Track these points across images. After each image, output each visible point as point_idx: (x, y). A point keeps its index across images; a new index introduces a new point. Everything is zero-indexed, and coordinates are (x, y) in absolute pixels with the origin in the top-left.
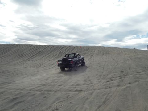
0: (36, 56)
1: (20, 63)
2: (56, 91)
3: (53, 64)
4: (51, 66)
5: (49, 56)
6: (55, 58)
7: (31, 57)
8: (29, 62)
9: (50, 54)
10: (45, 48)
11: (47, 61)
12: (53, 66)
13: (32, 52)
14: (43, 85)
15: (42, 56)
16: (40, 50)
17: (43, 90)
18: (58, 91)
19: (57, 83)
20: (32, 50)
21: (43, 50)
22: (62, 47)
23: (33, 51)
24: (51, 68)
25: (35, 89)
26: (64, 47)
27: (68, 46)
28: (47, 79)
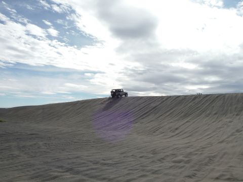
0: (148, 115)
1: (123, 127)
3: (177, 129)
4: (173, 132)
5: (170, 114)
6: (181, 117)
7: (141, 116)
8: (136, 125)
9: (172, 111)
10: (164, 101)
11: (166, 123)
12: (177, 132)
13: (142, 108)
15: (158, 115)
16: (155, 105)
19: (183, 169)
21: (160, 104)
22: (193, 97)
23: (144, 107)
24: (173, 136)
28: (163, 159)
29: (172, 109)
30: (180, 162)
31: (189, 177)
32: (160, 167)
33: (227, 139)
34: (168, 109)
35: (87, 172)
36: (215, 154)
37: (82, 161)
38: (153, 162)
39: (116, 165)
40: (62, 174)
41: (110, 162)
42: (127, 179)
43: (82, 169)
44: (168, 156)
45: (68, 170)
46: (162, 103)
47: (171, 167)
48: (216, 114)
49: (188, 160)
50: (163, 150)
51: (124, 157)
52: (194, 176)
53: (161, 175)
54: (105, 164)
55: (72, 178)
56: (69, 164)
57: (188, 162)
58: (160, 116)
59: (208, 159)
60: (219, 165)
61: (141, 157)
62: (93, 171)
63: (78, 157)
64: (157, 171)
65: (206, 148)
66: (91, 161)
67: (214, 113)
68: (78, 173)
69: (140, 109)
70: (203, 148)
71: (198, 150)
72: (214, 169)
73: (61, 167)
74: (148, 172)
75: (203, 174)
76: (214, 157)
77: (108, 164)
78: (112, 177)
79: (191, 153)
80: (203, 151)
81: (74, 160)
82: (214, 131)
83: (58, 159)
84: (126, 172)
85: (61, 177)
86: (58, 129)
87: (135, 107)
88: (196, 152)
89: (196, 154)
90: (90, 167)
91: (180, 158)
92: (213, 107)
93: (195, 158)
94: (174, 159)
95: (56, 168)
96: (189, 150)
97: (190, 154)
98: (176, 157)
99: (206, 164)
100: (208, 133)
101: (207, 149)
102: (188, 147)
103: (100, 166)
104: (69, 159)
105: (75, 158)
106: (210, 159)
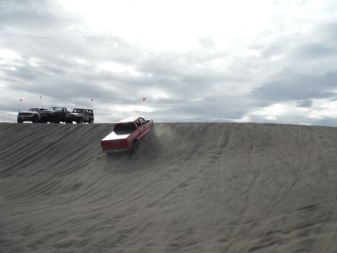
8: (8, 180)
10: (70, 134)
16: (51, 141)
20: (27, 141)
21: (61, 139)
23: (29, 144)
28: (39, 242)
29: (83, 148)
30: (68, 245)
33: (162, 200)
34: (76, 149)
36: (134, 225)
44: (51, 236)
46: (65, 136)
49: (84, 241)
50: (46, 225)
57: (83, 244)
58: (60, 161)
59: (119, 234)
60: (134, 244)
65: (123, 216)
69: (20, 149)
70: (116, 217)
71: (108, 221)
76: (130, 231)
79: (95, 227)
80: (116, 221)
87: (10, 145)
88: (105, 226)
89: (103, 228)
91: (73, 237)
93: (98, 235)
94: (59, 242)
96: (92, 223)
97: (93, 229)
98: (65, 237)
99: (113, 245)
100: (138, 190)
101: (124, 219)
102: (94, 217)
106: (122, 236)
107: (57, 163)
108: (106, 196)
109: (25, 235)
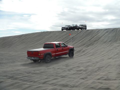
2: (73, 87)
5: (81, 42)
9: (83, 40)
10: (79, 33)
14: (62, 77)
15: (74, 43)
16: (72, 36)
17: (58, 84)
18: (76, 87)
19: (81, 75)
20: (65, 36)
23: (66, 38)
25: (49, 82)
26: (100, 31)
27: (104, 29)
28: (71, 69)
29: (83, 38)
30: (81, 71)
31: (83, 79)
32: (68, 74)
33: (114, 57)
34: (81, 39)
35: (22, 78)
36: (103, 65)
37: (20, 72)
38: (64, 71)
39: (41, 74)
40: (6, 80)
41: (38, 72)
42: (45, 81)
43: (19, 77)
44: (74, 67)
45: (10, 78)
46: (77, 34)
47: (74, 74)
48: (110, 41)
49: (86, 70)
50: (73, 64)
51: (48, 69)
52: (86, 78)
53: (67, 78)
54: (34, 73)
55: (12, 82)
56: (11, 74)
60: (103, 72)
61: (58, 69)
62: (26, 77)
63: (18, 70)
64: (64, 76)
65: (99, 62)
66: (26, 72)
67: (109, 40)
68: (16, 79)
69: (63, 39)
70: (97, 62)
71: (94, 64)
72: (99, 74)
73: (6, 76)
74: (59, 77)
75: (91, 77)
76: (102, 67)
77: (36, 73)
78: (36, 80)
79: (89, 65)
80: (97, 64)
81: (15, 72)
82: (107, 52)
83: (4, 71)
84: (46, 77)
85: (5, 82)
86: (8, 53)
87: (60, 38)
88: (93, 65)
89: (92, 66)
90: (24, 75)
91: (82, 68)
92: (109, 36)
93: (90, 68)
94: (77, 69)
95: (3, 77)
96: (88, 64)
97: (88, 66)
98: (79, 68)
99: (96, 72)
100: (104, 53)
102: (88, 62)
103: (31, 74)
104: (12, 71)
105: (16, 71)
106: (99, 69)
107: (75, 43)
108: (92, 55)
109: (67, 67)
